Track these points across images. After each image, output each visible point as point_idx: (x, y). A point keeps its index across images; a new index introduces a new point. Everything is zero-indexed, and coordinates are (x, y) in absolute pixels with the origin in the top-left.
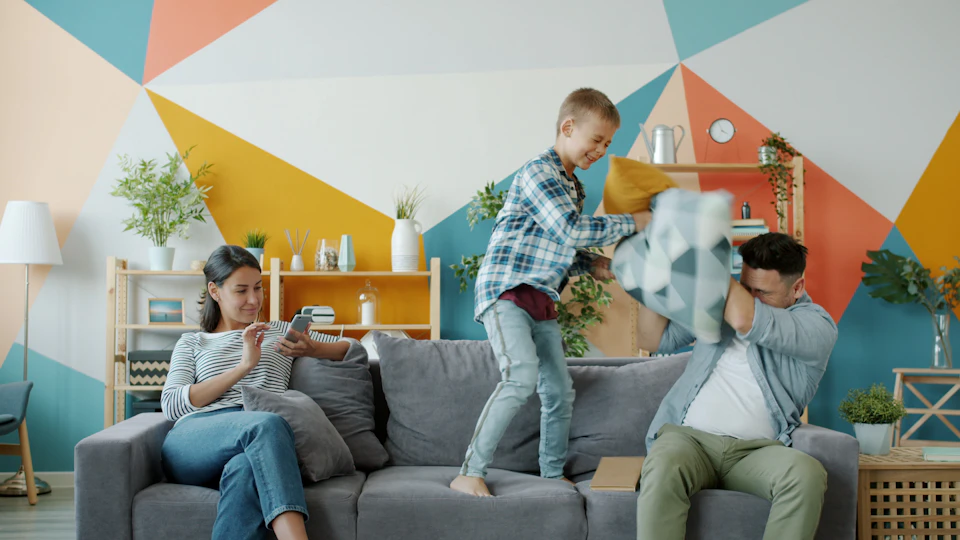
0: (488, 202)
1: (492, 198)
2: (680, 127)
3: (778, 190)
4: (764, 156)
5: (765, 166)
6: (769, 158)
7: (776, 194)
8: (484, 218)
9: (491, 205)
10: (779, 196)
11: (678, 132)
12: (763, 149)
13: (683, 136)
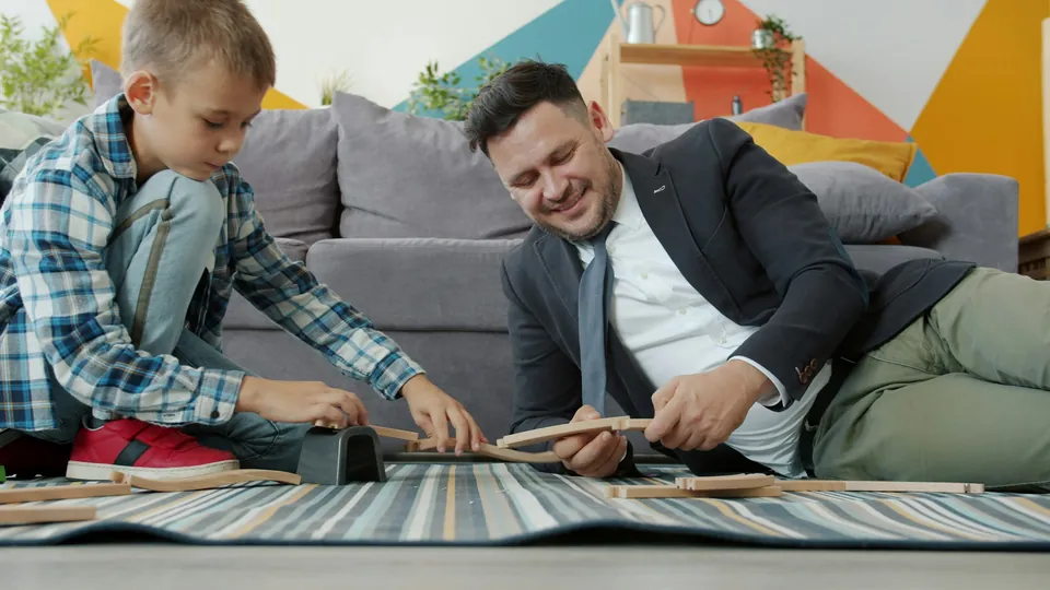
0: (431, 89)
1: (435, 82)
2: (660, 7)
3: (775, 77)
4: (759, 40)
5: (760, 50)
6: (764, 41)
7: (772, 82)
8: (426, 108)
9: (434, 93)
10: (776, 84)
11: (657, 12)
12: (758, 33)
13: (664, 16)
